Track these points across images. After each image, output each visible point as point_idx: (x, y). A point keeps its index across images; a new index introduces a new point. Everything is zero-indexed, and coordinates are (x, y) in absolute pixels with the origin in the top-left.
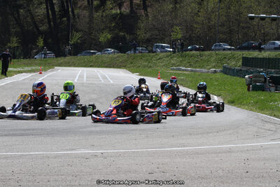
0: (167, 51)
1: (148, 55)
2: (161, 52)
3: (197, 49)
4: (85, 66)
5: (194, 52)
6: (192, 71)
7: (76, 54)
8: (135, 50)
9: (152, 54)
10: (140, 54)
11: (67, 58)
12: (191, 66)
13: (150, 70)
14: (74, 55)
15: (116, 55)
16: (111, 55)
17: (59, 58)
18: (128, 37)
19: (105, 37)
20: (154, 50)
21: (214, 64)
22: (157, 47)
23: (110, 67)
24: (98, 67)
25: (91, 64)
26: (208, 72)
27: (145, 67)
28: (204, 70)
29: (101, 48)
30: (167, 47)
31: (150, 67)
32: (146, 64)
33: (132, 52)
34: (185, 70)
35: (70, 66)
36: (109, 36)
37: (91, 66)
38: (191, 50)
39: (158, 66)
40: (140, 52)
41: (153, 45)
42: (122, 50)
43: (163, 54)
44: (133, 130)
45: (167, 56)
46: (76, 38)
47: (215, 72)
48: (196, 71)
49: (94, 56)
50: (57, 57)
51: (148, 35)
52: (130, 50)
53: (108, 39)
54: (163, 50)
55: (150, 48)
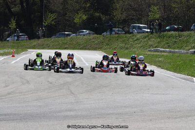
0: (144, 32)
1: (124, 36)
2: (138, 33)
6: (170, 52)
7: (49, 36)
8: (111, 31)
9: (128, 35)
10: (117, 35)
13: (126, 51)
15: (92, 36)
16: (85, 37)
17: (32, 41)
18: (104, 18)
19: (80, 17)
20: (131, 31)
21: (193, 45)
22: (134, 27)
23: (85, 49)
25: (66, 46)
26: (187, 53)
27: (121, 48)
28: (183, 51)
29: (76, 29)
31: (127, 48)
33: (108, 33)
34: (164, 51)
35: (44, 48)
36: (84, 17)
38: (169, 30)
39: (135, 48)
40: (116, 33)
42: (98, 31)
43: (141, 35)
46: (50, 19)
48: (174, 52)
49: (68, 37)
50: (30, 39)
51: (124, 16)
52: (106, 31)
53: (83, 21)
54: (140, 31)
55: (127, 29)
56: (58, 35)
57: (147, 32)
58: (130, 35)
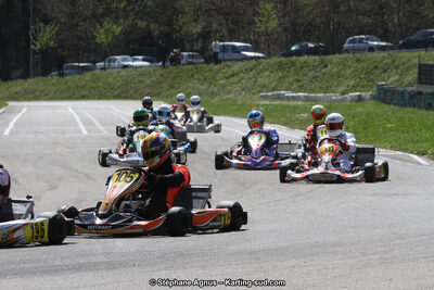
4: (70, 98)
5: (306, 58)
10: (190, 67)
11: (29, 80)
12: (301, 88)
21: (352, 83)
22: (225, 49)
23: (125, 98)
24: (99, 99)
25: (84, 93)
26: (343, 100)
30: (246, 49)
31: (213, 94)
32: (204, 87)
35: (37, 98)
37: (83, 98)
40: (188, 63)
45: (247, 71)
47: (360, 99)
53: (115, 37)
54: (236, 56)
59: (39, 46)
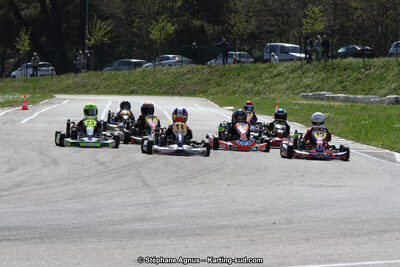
0: (292, 59)
1: (253, 66)
2: (281, 60)
3: (357, 54)
5: (350, 60)
6: (347, 100)
8: (226, 56)
9: (261, 66)
10: (237, 66)
11: (80, 75)
12: (343, 90)
13: (257, 98)
14: (95, 70)
15: (186, 68)
16: (173, 69)
17: (63, 77)
18: (210, 30)
19: (161, 29)
20: (266, 56)
21: (394, 86)
22: (273, 49)
23: (173, 94)
24: (148, 94)
25: (133, 88)
26: (382, 102)
27: (246, 92)
28: (373, 98)
31: (258, 93)
32: (249, 86)
33: (220, 61)
34: (333, 99)
36: (171, 29)
38: (344, 55)
39: (274, 91)
40: (236, 62)
41: (264, 45)
43: (287, 64)
44: (221, 228)
45: (294, 71)
46: (99, 32)
47: (397, 101)
48: (355, 101)
49: (138, 70)
50: (58, 73)
51: (252, 26)
52: (214, 56)
53: (169, 35)
54: (284, 56)
55: (257, 53)
56: (116, 64)
57: (300, 59)
58: (264, 66)
59: (93, 41)
